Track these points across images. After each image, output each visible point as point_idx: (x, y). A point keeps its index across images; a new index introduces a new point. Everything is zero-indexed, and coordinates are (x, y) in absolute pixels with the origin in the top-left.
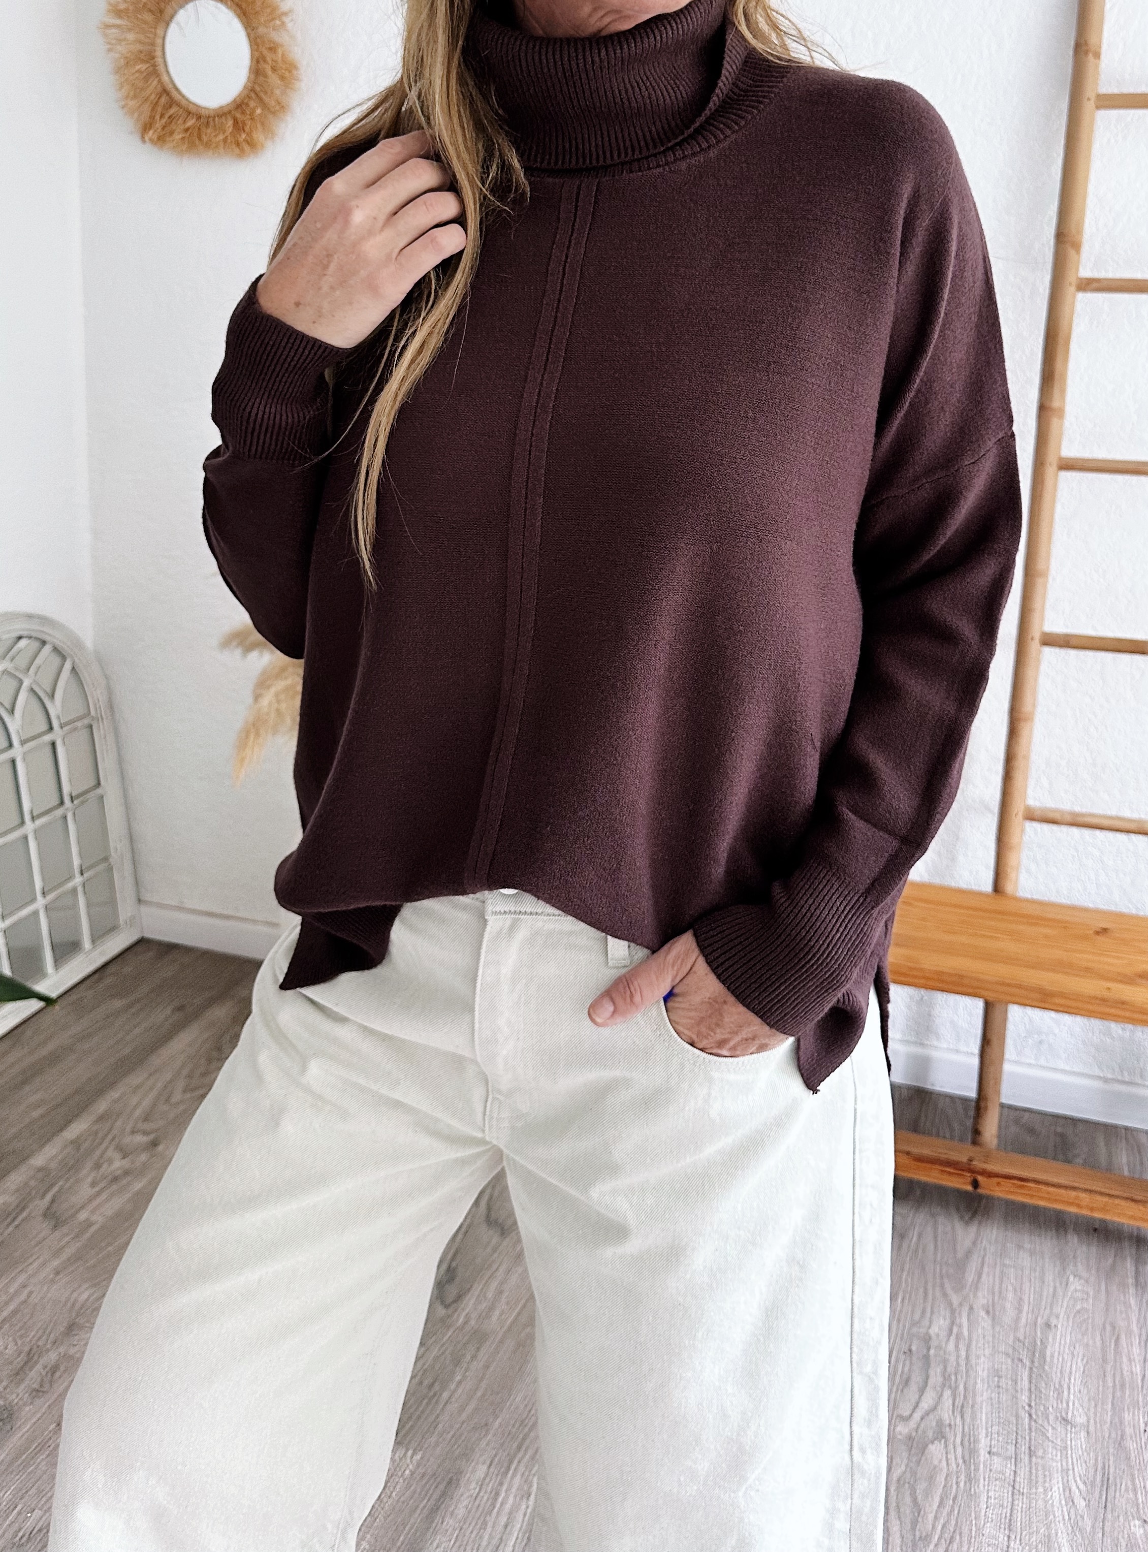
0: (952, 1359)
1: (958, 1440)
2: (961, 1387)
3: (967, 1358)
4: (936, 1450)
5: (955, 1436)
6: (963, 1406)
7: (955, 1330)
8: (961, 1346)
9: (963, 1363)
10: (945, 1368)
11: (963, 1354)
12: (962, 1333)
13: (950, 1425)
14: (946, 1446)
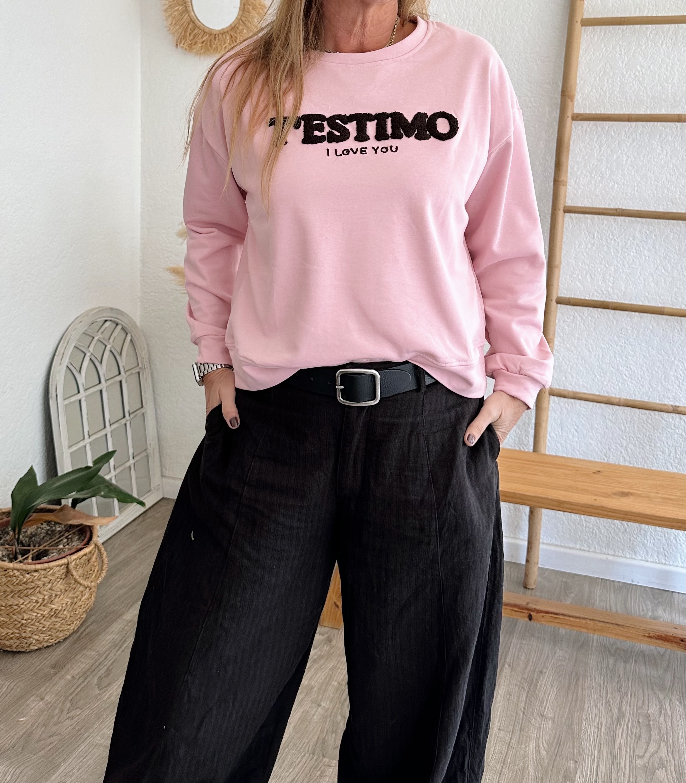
0: (664, 726)
1: (672, 768)
2: (671, 741)
3: (672, 726)
4: (661, 773)
5: (671, 767)
6: (673, 751)
7: (663, 712)
8: (667, 720)
9: (670, 729)
10: (660, 731)
11: (669, 724)
12: (667, 713)
13: (667, 760)
14: (666, 772)
